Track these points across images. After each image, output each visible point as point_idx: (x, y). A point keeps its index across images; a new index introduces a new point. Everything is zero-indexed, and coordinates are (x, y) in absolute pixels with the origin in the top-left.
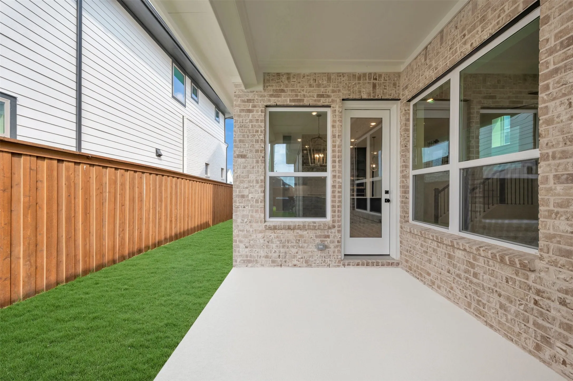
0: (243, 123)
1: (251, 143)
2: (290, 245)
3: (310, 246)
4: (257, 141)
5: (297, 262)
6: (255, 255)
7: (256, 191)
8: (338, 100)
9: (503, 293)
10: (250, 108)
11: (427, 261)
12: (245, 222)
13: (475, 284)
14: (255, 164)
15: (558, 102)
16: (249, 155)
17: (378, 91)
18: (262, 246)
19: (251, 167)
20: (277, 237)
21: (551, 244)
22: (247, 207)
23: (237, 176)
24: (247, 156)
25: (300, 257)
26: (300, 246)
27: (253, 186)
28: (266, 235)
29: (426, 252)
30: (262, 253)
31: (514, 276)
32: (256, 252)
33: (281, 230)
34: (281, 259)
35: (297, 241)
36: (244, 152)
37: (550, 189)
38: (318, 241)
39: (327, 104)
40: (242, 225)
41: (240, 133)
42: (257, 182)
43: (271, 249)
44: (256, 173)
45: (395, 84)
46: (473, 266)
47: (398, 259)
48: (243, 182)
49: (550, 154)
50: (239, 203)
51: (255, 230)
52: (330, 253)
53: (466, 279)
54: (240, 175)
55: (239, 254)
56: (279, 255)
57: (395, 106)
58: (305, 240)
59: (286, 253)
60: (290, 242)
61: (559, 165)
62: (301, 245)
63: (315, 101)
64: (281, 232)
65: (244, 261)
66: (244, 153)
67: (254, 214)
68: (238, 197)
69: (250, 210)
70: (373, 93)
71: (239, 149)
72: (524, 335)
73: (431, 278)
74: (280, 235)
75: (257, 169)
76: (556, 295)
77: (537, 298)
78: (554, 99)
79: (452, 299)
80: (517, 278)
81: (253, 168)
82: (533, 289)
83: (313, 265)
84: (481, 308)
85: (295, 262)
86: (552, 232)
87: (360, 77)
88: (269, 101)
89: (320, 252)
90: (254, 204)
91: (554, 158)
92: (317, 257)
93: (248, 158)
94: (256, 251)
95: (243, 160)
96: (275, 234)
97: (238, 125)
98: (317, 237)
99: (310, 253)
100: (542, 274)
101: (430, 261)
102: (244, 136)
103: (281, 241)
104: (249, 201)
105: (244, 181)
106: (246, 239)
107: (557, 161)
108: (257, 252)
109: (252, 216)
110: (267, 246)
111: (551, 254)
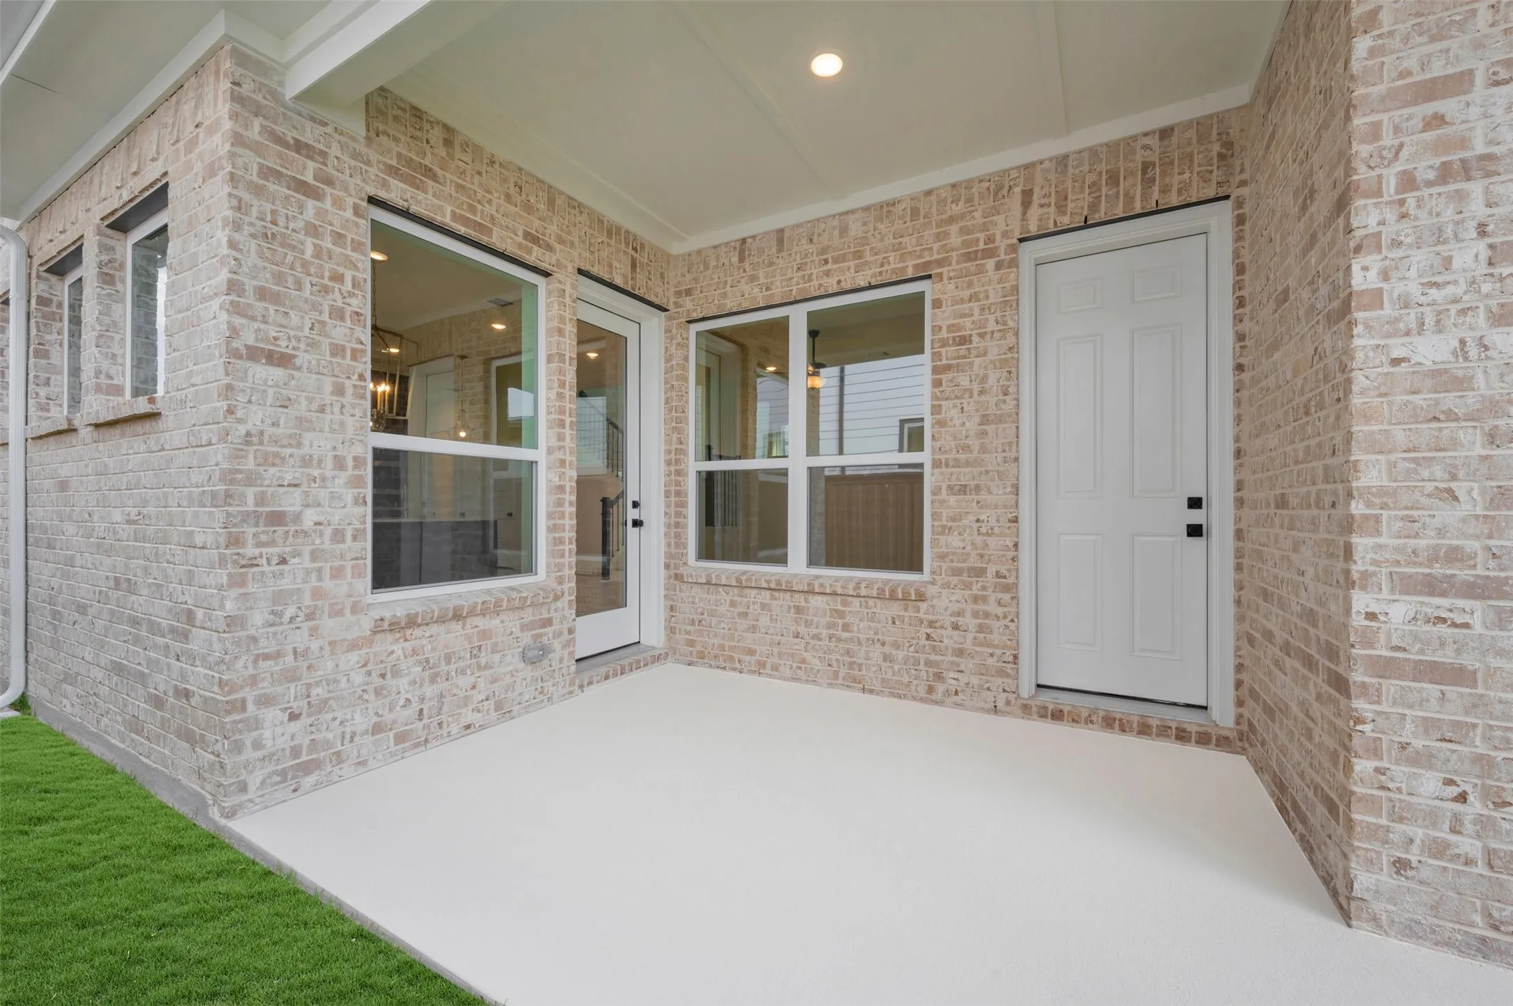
0: (274, 223)
1: (315, 315)
2: (453, 667)
3: (508, 659)
4: (338, 314)
5: (475, 713)
6: (330, 736)
7: (333, 497)
8: (570, 268)
9: (888, 639)
10: (309, 177)
11: (748, 630)
12: (286, 618)
13: (845, 640)
14: (328, 398)
15: (951, 403)
16: (303, 358)
17: (641, 277)
18: (361, 697)
19: (314, 406)
20: (414, 652)
21: (943, 564)
22: (296, 560)
23: (248, 434)
24: (298, 362)
25: (481, 697)
26: (483, 664)
27: (324, 479)
28: (375, 654)
29: (745, 615)
30: (361, 722)
31: (902, 613)
32: (337, 722)
33: (425, 628)
34: (425, 721)
35: (475, 652)
36: (284, 344)
37: (944, 501)
38: (527, 638)
39: (544, 266)
40: (275, 634)
41: (260, 263)
42: (340, 464)
43: (393, 696)
44: (332, 431)
45: (662, 276)
46: (841, 615)
47: (661, 645)
48: (277, 461)
49: (943, 461)
50: (260, 544)
51: (330, 643)
52: (553, 664)
53: (830, 638)
54: (262, 433)
55: (259, 754)
56: (421, 711)
57: (655, 321)
58: (496, 644)
59: (442, 696)
60: (453, 660)
61: (952, 474)
62: (483, 662)
63: (520, 246)
64: (427, 635)
65: (283, 774)
66: (283, 346)
67: (328, 584)
68: (253, 521)
69: (308, 572)
70: (632, 279)
71: (256, 325)
72: (915, 682)
73: (757, 657)
74: (424, 642)
75: (337, 417)
76: (948, 620)
77: (929, 631)
78: (947, 399)
79: (804, 678)
80: (906, 614)
81: (322, 410)
82: (925, 622)
83: (516, 708)
84: (856, 672)
85: (470, 717)
86: (944, 550)
87: (613, 231)
88: (385, 185)
89: (530, 668)
90: (327, 545)
91: (947, 466)
92: (524, 683)
93: (299, 369)
94: (334, 719)
95: (277, 373)
96: (407, 644)
97: (252, 224)
98: (524, 628)
99: (508, 677)
100: (935, 601)
101: (753, 629)
102: (279, 278)
103: (427, 661)
104: (306, 534)
105: (283, 459)
106: (292, 686)
107: (950, 470)
108: (341, 723)
109: (317, 594)
110: (378, 692)
111: (943, 576)
